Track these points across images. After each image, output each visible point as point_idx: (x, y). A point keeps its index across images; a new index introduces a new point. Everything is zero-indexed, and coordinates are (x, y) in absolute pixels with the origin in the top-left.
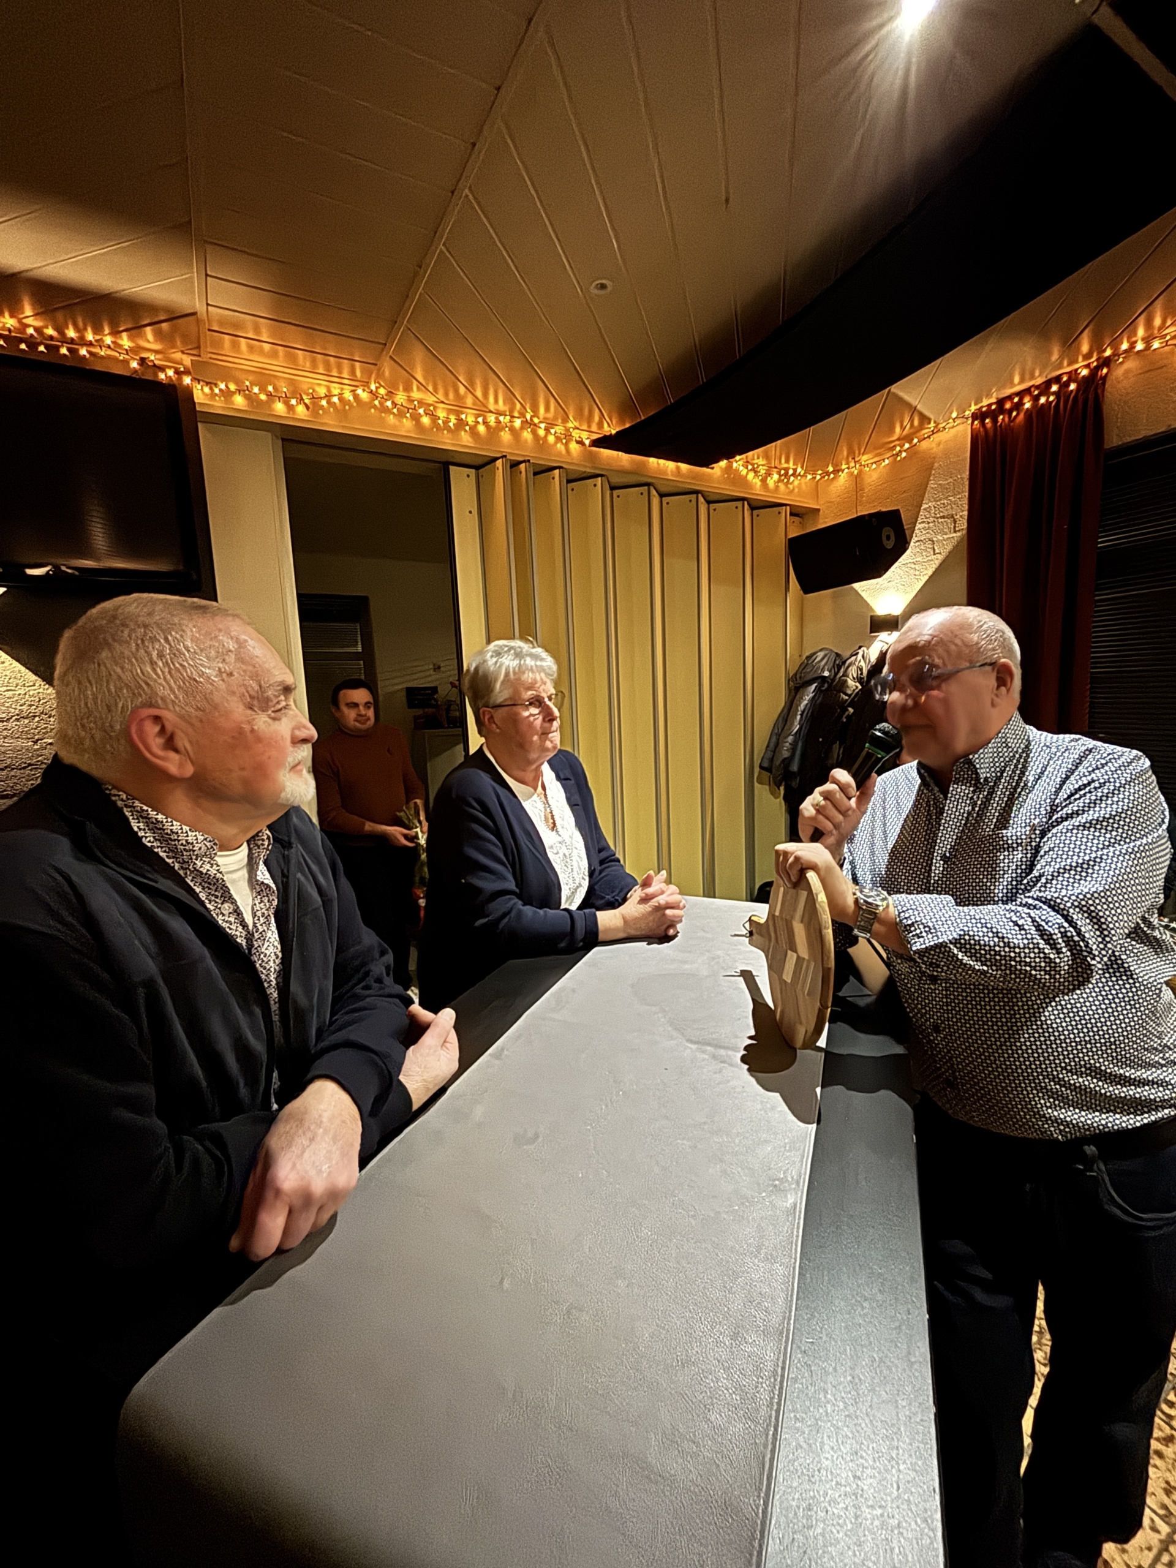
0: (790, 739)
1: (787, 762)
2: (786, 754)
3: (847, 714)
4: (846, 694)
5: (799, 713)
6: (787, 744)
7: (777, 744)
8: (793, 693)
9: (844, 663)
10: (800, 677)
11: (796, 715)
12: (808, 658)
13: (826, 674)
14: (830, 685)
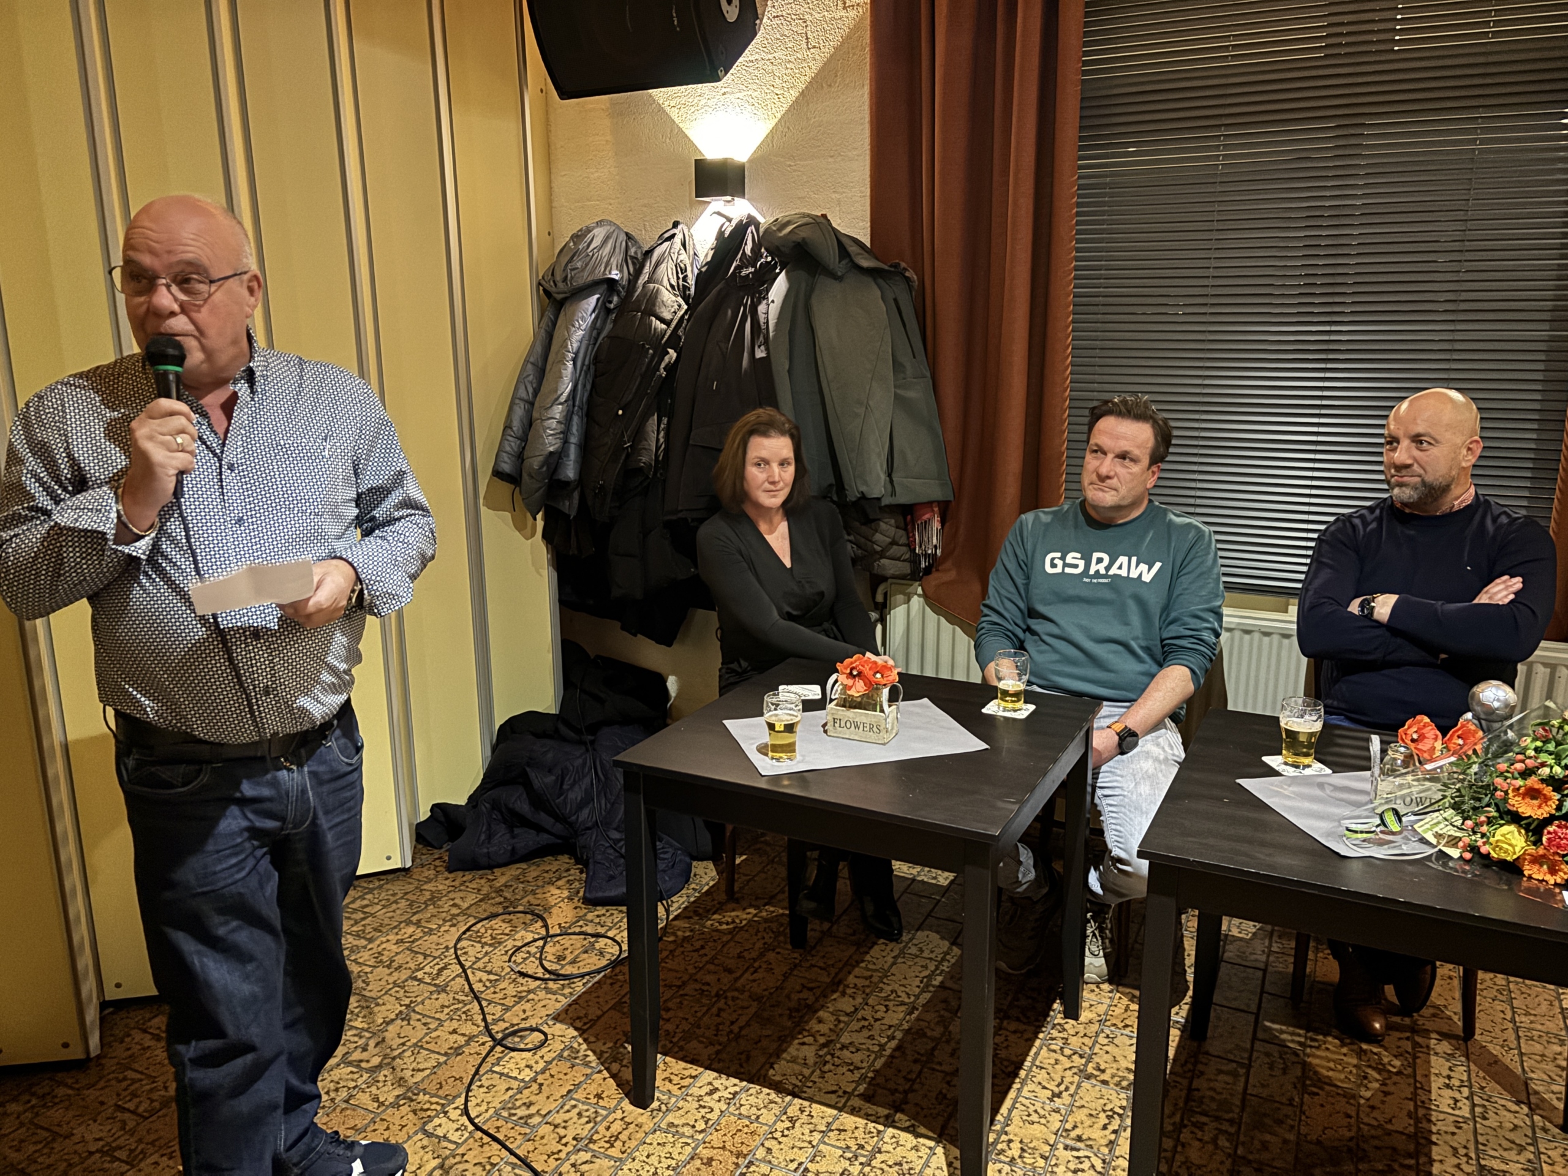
0: (558, 411)
1: (555, 460)
2: (551, 444)
3: (667, 359)
4: (663, 321)
5: (570, 355)
6: (553, 423)
7: (529, 423)
8: (549, 314)
9: (649, 253)
10: (565, 280)
11: (562, 361)
12: (577, 237)
13: (615, 275)
14: (625, 301)
